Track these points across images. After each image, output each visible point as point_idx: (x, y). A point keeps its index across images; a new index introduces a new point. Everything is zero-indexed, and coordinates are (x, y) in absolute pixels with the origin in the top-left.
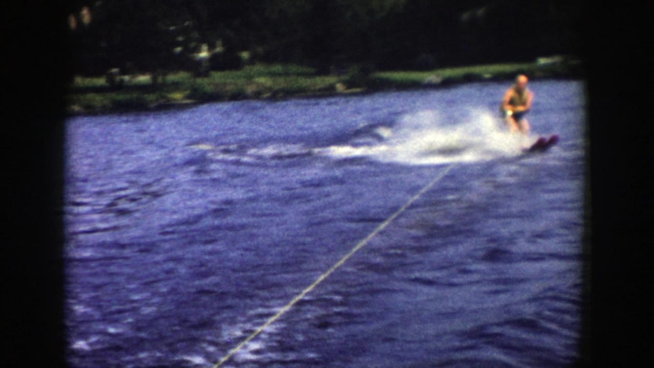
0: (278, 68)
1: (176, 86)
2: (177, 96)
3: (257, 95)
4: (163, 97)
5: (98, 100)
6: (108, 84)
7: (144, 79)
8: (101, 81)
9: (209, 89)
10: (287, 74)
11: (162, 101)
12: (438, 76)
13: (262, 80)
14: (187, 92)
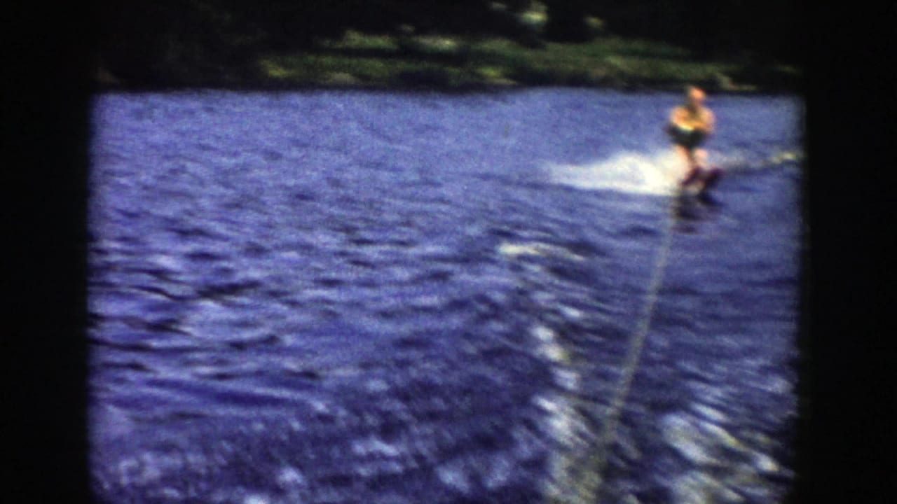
0: (638, 45)
1: (492, 59)
2: (491, 73)
3: (603, 84)
4: (471, 72)
7: (447, 44)
8: (382, 42)
9: (539, 66)
11: (469, 78)
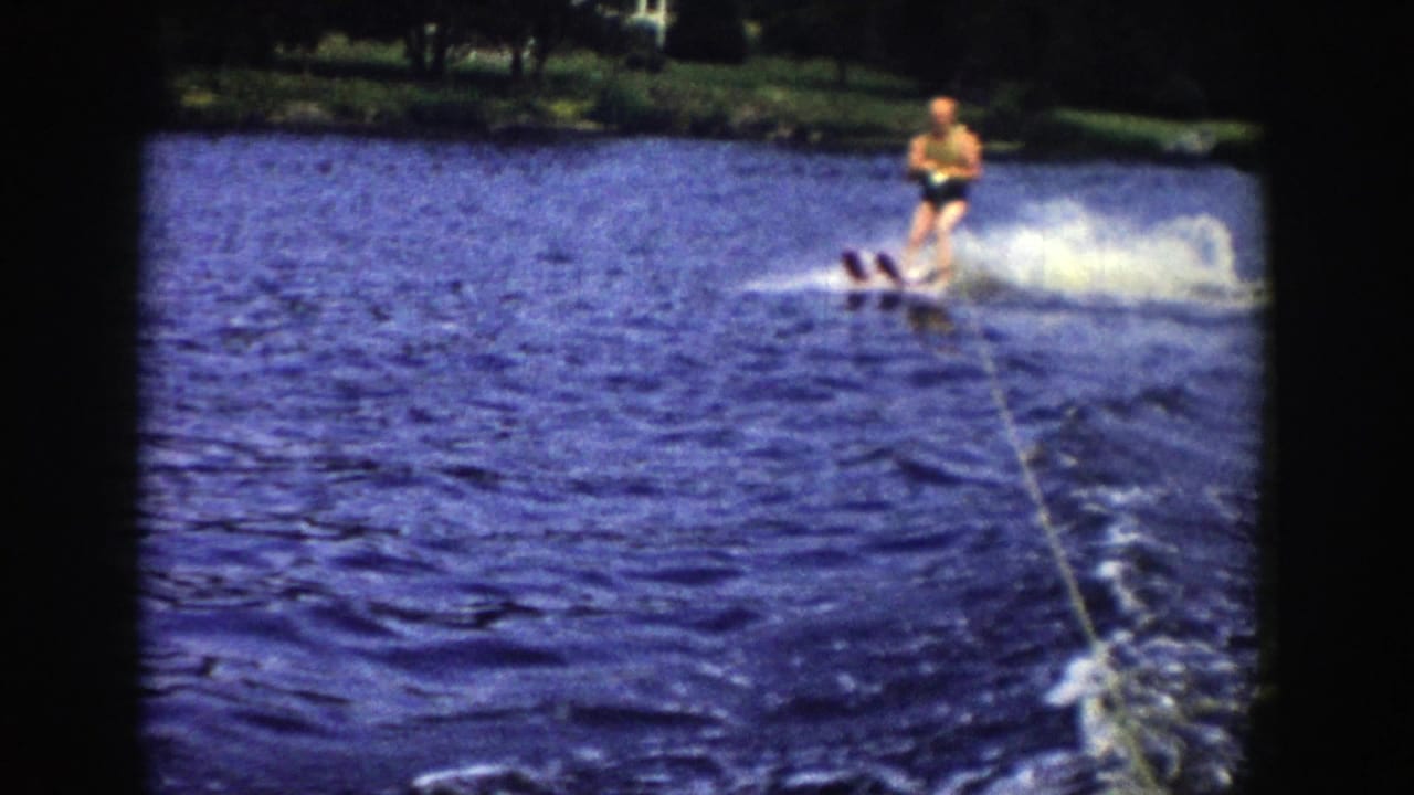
1: (564, 86)
2: (563, 109)
3: (756, 133)
4: (529, 107)
5: (370, 98)
6: (406, 63)
10: (840, 86)
11: (523, 119)
12: (1203, 134)
13: (777, 95)
14: (588, 105)
